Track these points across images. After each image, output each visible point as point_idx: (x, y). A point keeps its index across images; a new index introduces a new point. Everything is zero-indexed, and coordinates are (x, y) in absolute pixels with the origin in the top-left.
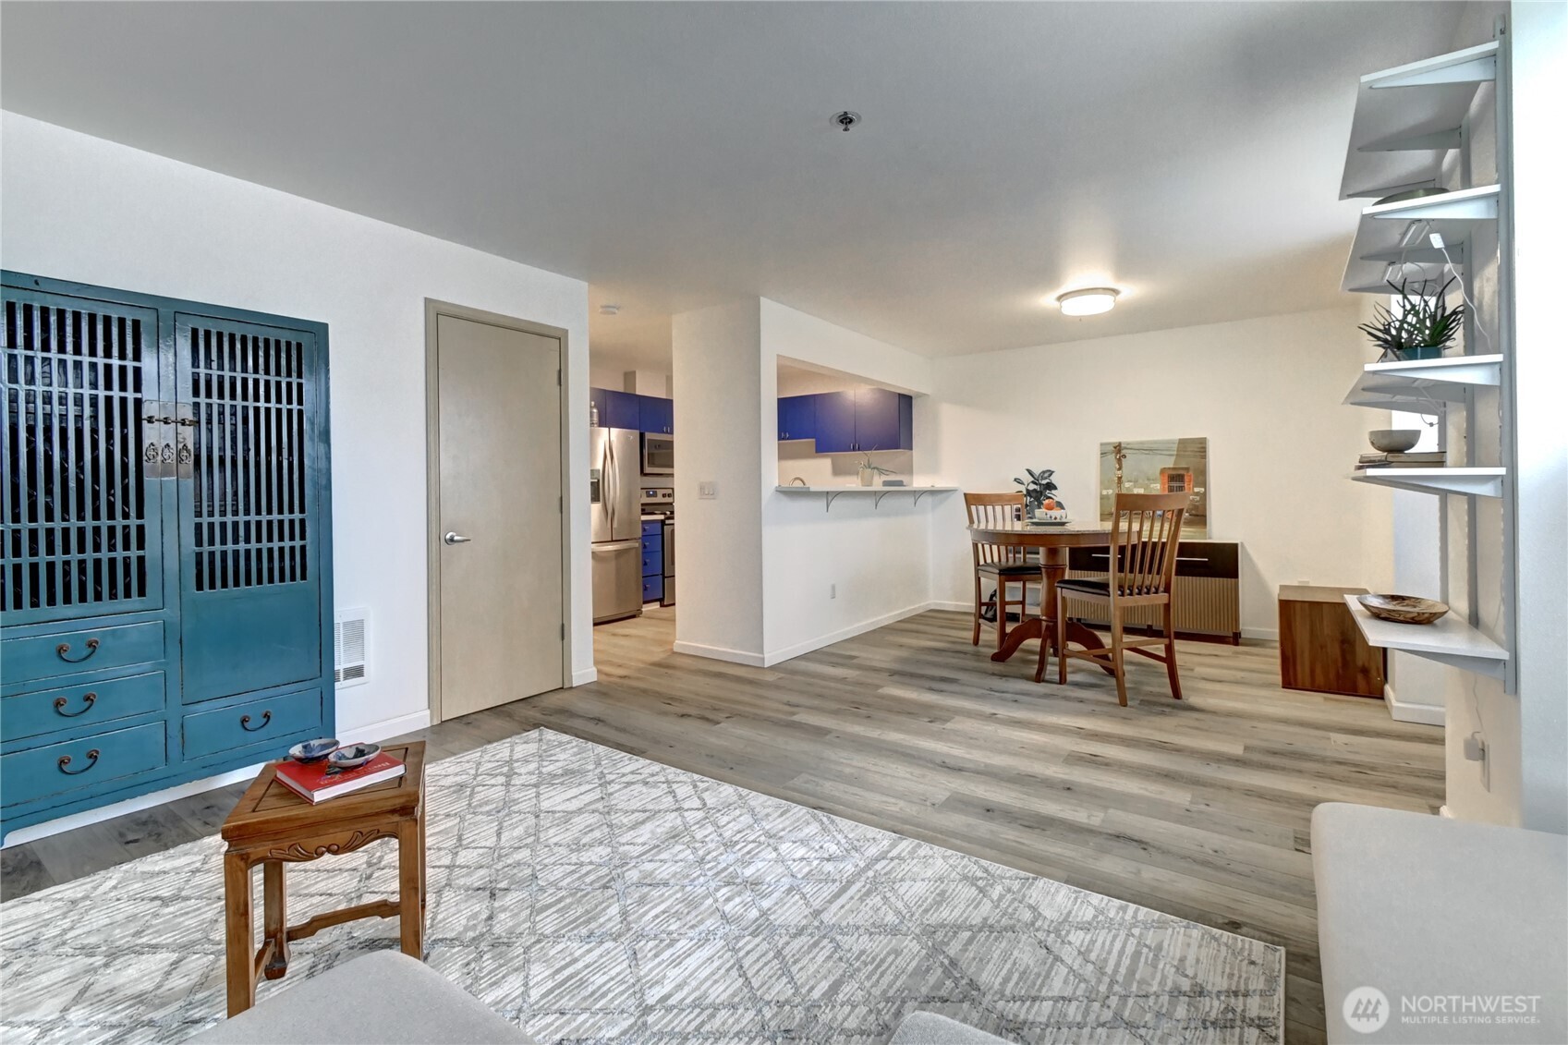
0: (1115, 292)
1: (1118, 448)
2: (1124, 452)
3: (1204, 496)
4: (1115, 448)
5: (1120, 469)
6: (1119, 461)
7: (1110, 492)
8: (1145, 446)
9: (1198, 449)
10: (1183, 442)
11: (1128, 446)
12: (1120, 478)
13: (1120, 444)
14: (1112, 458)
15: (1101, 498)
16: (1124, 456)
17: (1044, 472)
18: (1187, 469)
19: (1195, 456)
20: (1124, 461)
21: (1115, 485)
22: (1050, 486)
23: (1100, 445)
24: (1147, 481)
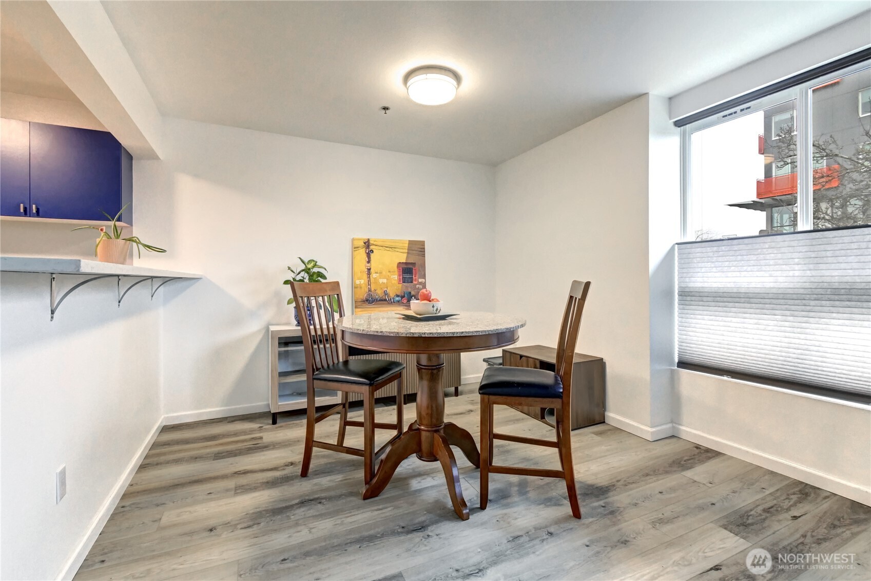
1: (368, 244)
2: (372, 247)
3: (424, 285)
4: (365, 243)
5: (369, 262)
6: (369, 256)
7: (362, 282)
8: (387, 244)
9: (418, 249)
10: (411, 242)
11: (375, 243)
12: (369, 270)
13: (369, 240)
14: (362, 253)
15: (354, 287)
16: (372, 251)
17: (310, 261)
18: (414, 264)
19: (419, 255)
20: (372, 255)
21: (365, 276)
22: (320, 275)
23: (353, 240)
24: (389, 274)
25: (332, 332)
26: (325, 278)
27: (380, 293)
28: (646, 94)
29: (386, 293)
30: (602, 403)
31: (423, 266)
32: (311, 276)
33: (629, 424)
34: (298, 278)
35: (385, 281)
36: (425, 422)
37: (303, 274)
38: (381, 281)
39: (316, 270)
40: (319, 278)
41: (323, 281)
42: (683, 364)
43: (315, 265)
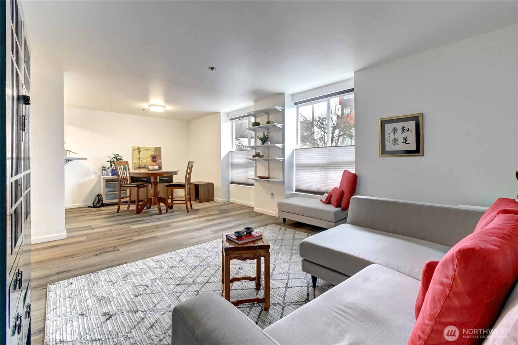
0: (165, 107)
1: (139, 148)
2: (140, 150)
3: (161, 162)
5: (139, 155)
6: (139, 152)
7: (137, 161)
8: (145, 148)
9: (159, 150)
10: (156, 148)
11: (142, 148)
12: (139, 157)
13: (139, 147)
14: (137, 151)
15: (134, 163)
16: (140, 151)
17: (116, 155)
18: (157, 155)
19: (159, 152)
20: (140, 152)
21: (138, 159)
22: (120, 159)
23: (133, 147)
24: (147, 158)
25: (126, 177)
26: (122, 160)
27: (143, 165)
28: (220, 112)
29: (146, 165)
30: (213, 196)
31: (160, 156)
32: (117, 160)
33: (217, 200)
34: (112, 160)
35: (145, 161)
36: (153, 196)
37: (114, 159)
38: (144, 161)
39: (119, 157)
40: (120, 160)
41: (122, 161)
42: (232, 183)
43: (118, 156)
